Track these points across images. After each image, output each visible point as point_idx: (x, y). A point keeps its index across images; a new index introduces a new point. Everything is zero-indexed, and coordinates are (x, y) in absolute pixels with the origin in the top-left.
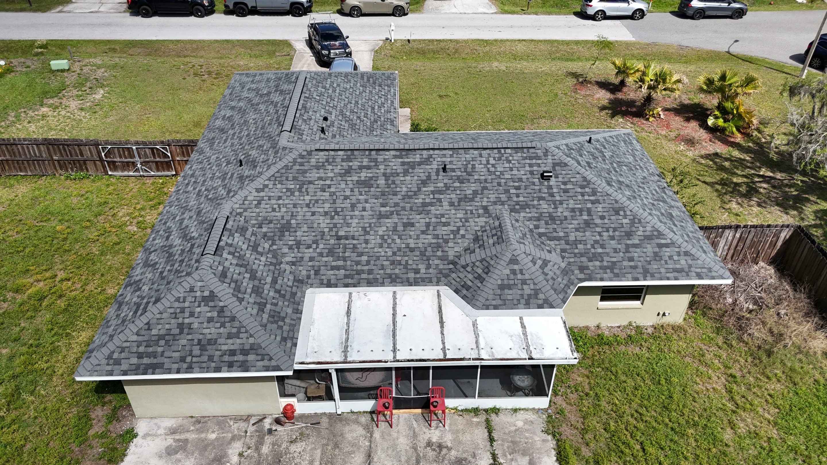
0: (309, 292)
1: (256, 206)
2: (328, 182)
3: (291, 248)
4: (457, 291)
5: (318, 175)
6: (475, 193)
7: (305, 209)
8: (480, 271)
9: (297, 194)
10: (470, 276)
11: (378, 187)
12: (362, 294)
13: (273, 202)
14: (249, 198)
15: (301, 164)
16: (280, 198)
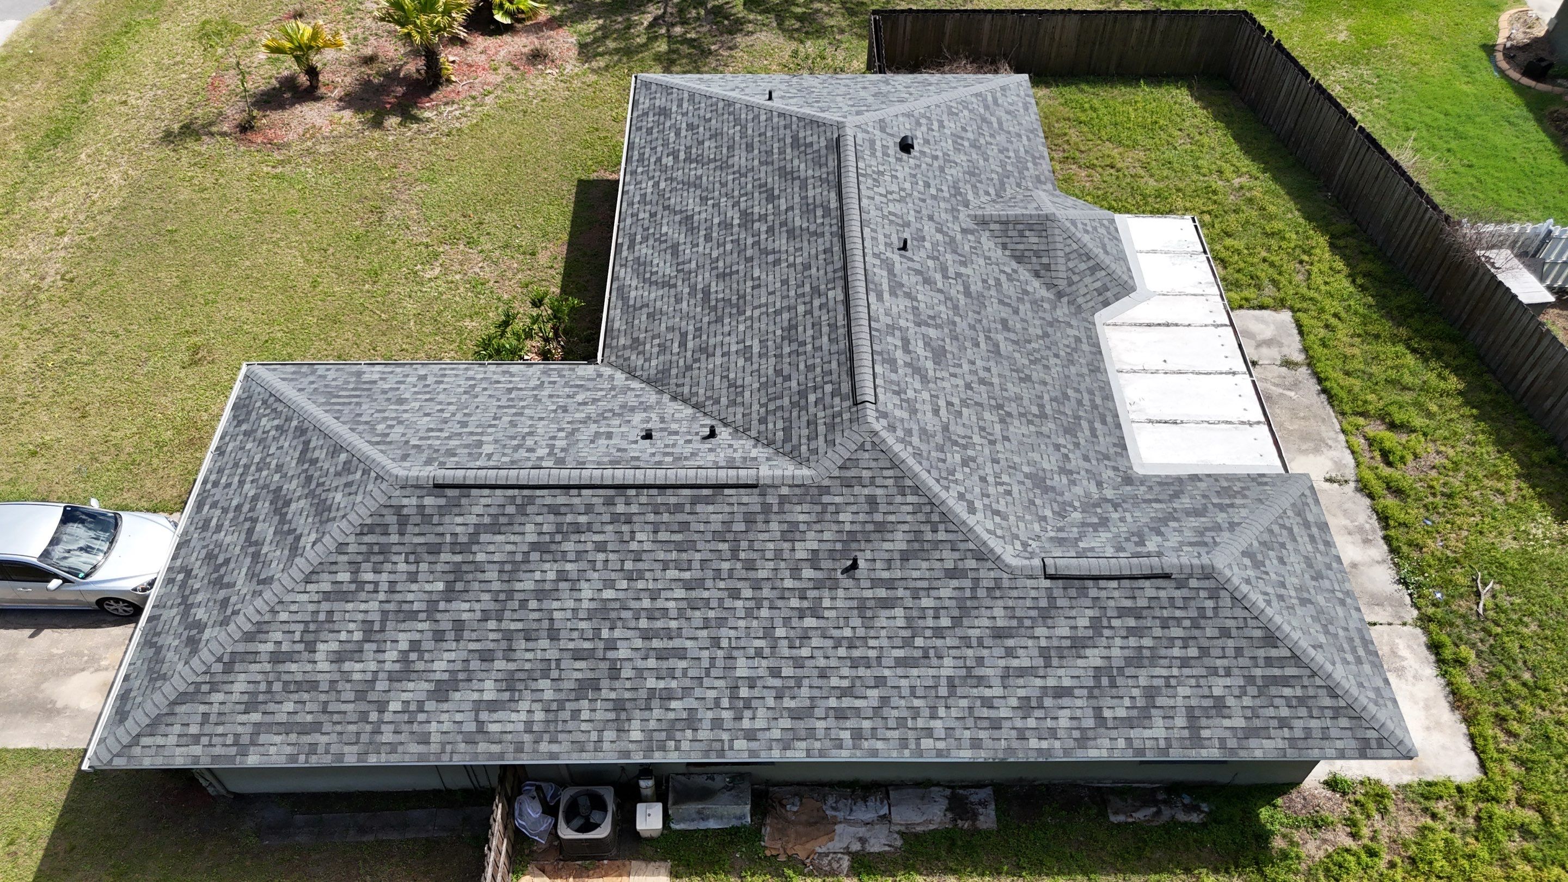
0: (1139, 470)
1: (1005, 518)
2: (942, 403)
3: (1073, 483)
4: (1106, 304)
5: (929, 415)
6: (939, 230)
7: (999, 447)
8: (1083, 266)
9: (970, 453)
10: (1088, 280)
11: (943, 340)
12: (1134, 408)
13: (992, 490)
14: (990, 526)
15: (909, 432)
16: (983, 479)
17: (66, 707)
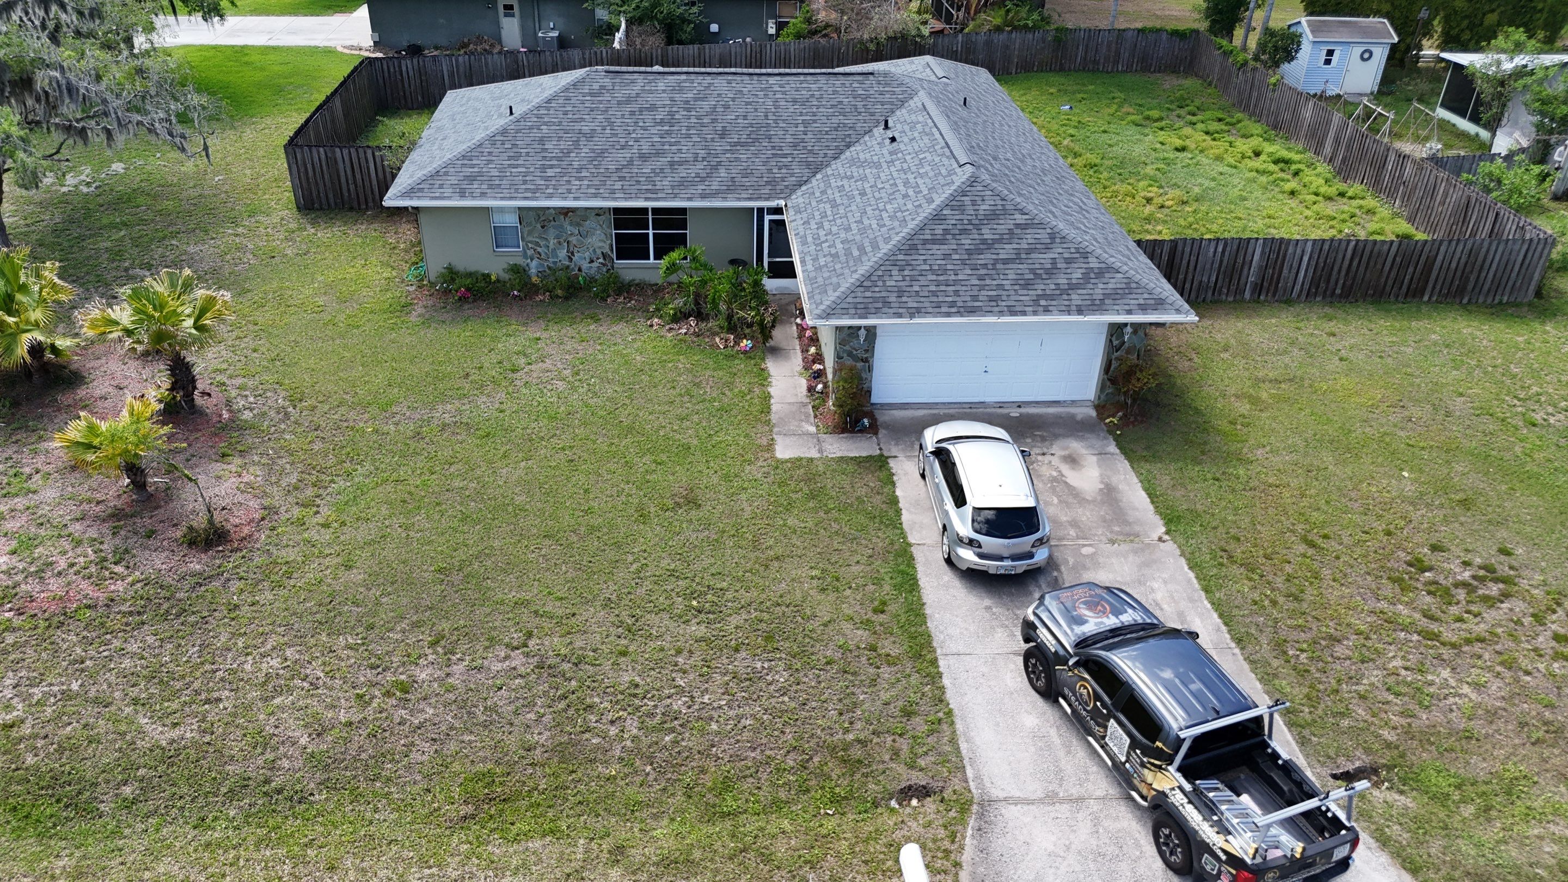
17: (1102, 482)
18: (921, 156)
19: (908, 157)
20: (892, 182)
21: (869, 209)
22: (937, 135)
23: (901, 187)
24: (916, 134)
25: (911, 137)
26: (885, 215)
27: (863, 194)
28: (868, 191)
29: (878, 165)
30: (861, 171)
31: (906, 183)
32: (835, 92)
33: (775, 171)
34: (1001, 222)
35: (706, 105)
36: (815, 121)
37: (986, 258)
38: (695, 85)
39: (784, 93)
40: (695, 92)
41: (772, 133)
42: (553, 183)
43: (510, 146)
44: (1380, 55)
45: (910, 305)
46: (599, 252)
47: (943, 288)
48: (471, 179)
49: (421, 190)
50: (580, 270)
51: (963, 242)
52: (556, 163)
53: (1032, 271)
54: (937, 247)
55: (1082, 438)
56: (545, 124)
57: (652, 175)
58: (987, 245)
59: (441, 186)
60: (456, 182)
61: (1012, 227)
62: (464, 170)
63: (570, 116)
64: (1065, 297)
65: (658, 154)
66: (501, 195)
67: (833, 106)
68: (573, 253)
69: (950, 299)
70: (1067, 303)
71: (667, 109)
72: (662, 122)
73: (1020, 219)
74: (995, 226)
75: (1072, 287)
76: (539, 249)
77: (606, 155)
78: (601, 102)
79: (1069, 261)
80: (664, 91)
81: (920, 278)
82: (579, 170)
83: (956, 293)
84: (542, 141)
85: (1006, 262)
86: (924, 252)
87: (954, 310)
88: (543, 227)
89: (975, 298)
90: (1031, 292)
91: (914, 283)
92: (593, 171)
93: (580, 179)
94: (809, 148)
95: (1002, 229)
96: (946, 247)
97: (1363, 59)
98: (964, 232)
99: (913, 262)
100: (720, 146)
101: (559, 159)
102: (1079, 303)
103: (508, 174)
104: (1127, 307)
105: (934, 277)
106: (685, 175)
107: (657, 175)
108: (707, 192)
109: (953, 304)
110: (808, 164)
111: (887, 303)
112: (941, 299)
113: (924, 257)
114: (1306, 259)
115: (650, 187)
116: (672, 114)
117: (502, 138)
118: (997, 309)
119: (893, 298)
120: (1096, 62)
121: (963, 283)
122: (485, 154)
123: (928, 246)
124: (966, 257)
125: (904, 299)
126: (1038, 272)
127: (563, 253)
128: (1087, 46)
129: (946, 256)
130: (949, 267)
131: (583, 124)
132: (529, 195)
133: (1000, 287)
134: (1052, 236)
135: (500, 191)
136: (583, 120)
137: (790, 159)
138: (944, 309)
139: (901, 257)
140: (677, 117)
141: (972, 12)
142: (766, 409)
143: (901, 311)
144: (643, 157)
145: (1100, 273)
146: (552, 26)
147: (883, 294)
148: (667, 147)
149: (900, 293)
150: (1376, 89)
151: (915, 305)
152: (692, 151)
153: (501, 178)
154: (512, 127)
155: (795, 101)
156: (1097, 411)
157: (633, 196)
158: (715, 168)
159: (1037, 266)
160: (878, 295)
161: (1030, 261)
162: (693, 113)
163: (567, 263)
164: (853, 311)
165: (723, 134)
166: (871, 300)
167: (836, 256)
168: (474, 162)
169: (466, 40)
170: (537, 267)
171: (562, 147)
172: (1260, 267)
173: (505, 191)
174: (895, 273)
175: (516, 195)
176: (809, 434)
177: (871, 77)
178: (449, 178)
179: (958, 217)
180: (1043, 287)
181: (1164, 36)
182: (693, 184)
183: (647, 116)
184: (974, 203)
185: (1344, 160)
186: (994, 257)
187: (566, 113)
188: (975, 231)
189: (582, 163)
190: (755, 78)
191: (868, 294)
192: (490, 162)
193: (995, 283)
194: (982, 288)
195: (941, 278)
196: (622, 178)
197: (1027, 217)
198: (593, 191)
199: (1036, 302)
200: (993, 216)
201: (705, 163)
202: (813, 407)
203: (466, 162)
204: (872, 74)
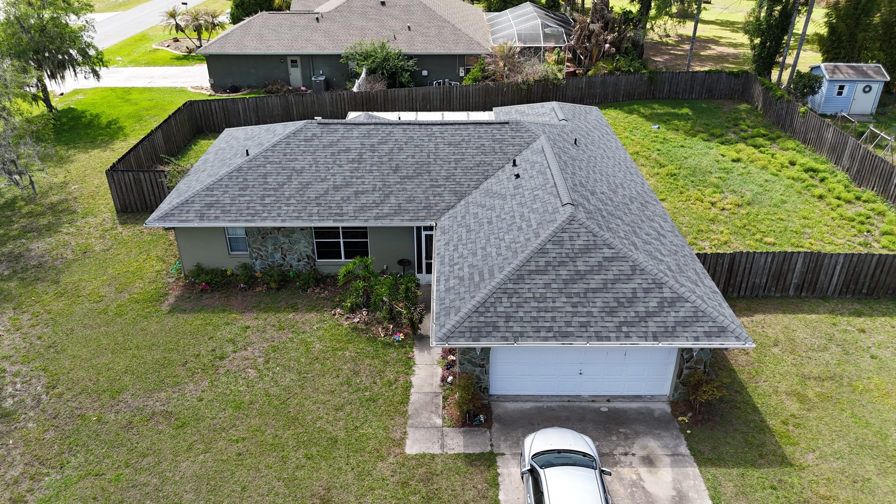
18: (535, 193)
19: (526, 193)
20: (511, 214)
21: (492, 237)
22: (549, 176)
23: (518, 220)
24: (535, 173)
25: (531, 175)
26: (503, 244)
27: (490, 223)
28: (494, 220)
29: (504, 198)
30: (492, 202)
31: (522, 216)
32: (480, 137)
33: (431, 198)
34: (592, 255)
35: (386, 148)
36: (463, 160)
37: (579, 287)
38: (380, 132)
39: (443, 138)
40: (379, 138)
41: (432, 168)
42: (269, 208)
43: (242, 180)
44: (877, 89)
45: (515, 329)
46: (304, 254)
47: (542, 314)
48: (210, 206)
49: (173, 215)
50: (291, 266)
51: (561, 273)
52: (273, 193)
53: (616, 299)
54: (540, 277)
55: (658, 437)
56: (270, 163)
57: (341, 202)
58: (580, 276)
59: (188, 212)
60: (199, 208)
61: (601, 260)
62: (207, 198)
63: (288, 157)
64: (643, 324)
65: (347, 185)
66: (229, 218)
67: (477, 148)
68: (285, 256)
69: (548, 324)
70: (644, 329)
71: (358, 151)
72: (353, 161)
73: (607, 252)
74: (587, 259)
75: (650, 315)
76: (261, 253)
77: (310, 186)
78: (311, 146)
79: (646, 291)
80: (357, 138)
81: (525, 305)
82: (288, 199)
83: (553, 319)
84: (265, 176)
85: (595, 290)
86: (528, 281)
87: (551, 335)
88: (263, 238)
89: (568, 324)
90: (615, 319)
91: (520, 309)
92: (299, 199)
93: (288, 205)
94: (458, 180)
95: (593, 261)
96: (547, 277)
97: (864, 91)
98: (562, 264)
99: (520, 291)
100: (393, 179)
101: (275, 190)
102: (655, 329)
103: (237, 202)
104: (694, 335)
105: (536, 304)
106: (365, 202)
107: (344, 201)
108: (380, 215)
109: (550, 329)
110: (456, 193)
111: (496, 328)
112: (540, 324)
113: (528, 286)
114: (839, 268)
115: (338, 211)
116: (361, 155)
117: (237, 174)
118: (586, 334)
119: (501, 324)
120: (677, 93)
121: (559, 310)
122: (223, 186)
123: (533, 276)
124: (563, 286)
125: (511, 324)
126: (621, 300)
127: (278, 256)
128: (671, 82)
129: (547, 286)
130: (549, 295)
131: (296, 162)
132: (249, 218)
133: (590, 314)
134: (634, 268)
135: (229, 215)
136: (297, 159)
137: (443, 189)
138: (543, 334)
139: (510, 286)
140: (364, 157)
141: (594, 60)
142: (405, 400)
143: (507, 334)
144: (337, 188)
145: (673, 302)
146: (321, 72)
147: (494, 319)
148: (354, 180)
149: (508, 318)
150: (874, 111)
151: (519, 329)
152: (372, 183)
153: (231, 205)
154: (246, 166)
155: (450, 144)
156: (672, 407)
157: (325, 218)
158: (387, 196)
159: (621, 295)
160: (489, 320)
161: (615, 291)
162: (376, 154)
163: (282, 262)
164: (468, 335)
165: (396, 170)
166: (483, 325)
167: (461, 279)
168: (214, 193)
169: (267, 83)
170: (260, 265)
171: (279, 180)
172: (802, 273)
173: (232, 215)
174: (505, 300)
175: (240, 218)
176: (435, 427)
177: (507, 126)
178: (195, 205)
179: (558, 251)
180: (625, 314)
181: (724, 76)
182: (370, 208)
183: (343, 156)
184: (571, 239)
185: (858, 171)
186: (586, 286)
187: (285, 155)
188: (571, 263)
189: (291, 193)
190: (423, 127)
191: (482, 319)
192: (226, 192)
193: (585, 310)
194: (574, 314)
195: (542, 305)
196: (319, 205)
197: (613, 251)
198: (296, 215)
199: (618, 328)
200: (587, 250)
201: (381, 192)
202: (443, 398)
203: (208, 193)
204: (507, 123)
